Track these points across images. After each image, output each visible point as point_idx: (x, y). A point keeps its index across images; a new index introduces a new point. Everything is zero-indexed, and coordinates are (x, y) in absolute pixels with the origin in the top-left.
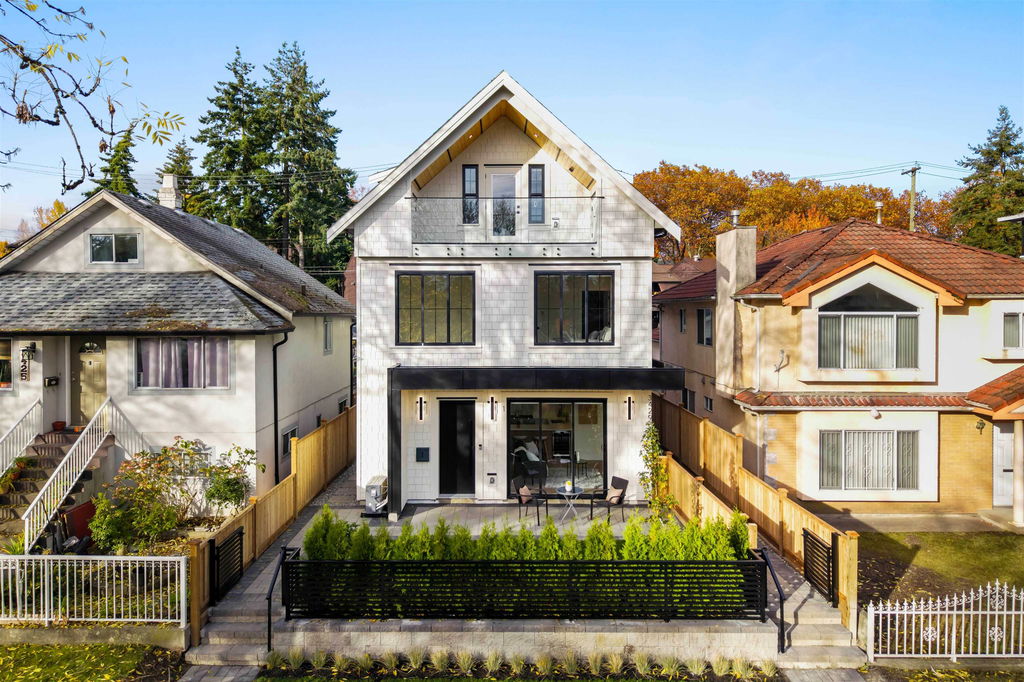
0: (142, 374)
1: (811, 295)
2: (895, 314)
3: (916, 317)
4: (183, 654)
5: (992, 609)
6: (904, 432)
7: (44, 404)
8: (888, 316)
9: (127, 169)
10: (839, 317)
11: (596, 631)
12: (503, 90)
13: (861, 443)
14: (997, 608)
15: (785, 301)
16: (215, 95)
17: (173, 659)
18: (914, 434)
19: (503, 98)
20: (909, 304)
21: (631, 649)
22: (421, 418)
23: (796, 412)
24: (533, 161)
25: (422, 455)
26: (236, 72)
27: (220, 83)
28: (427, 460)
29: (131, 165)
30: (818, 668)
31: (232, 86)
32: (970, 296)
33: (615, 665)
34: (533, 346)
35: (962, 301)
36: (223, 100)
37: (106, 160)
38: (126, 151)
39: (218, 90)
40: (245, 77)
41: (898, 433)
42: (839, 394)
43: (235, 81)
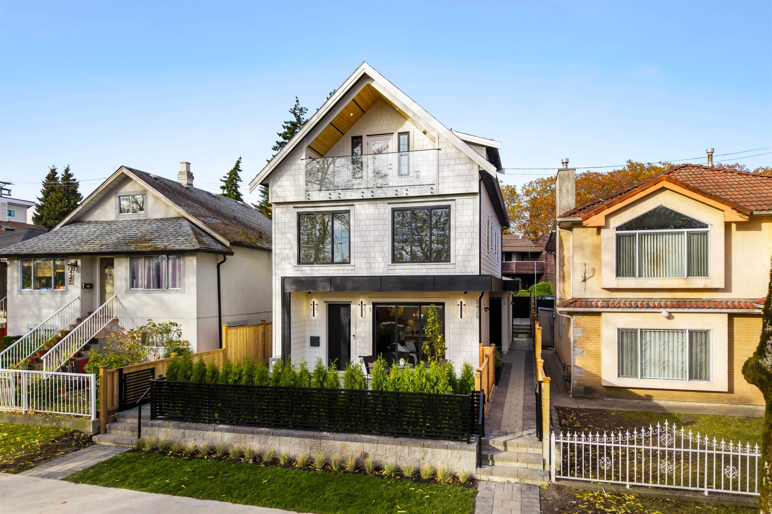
0: (135, 281)
1: (608, 217)
2: (686, 230)
3: (706, 234)
4: (91, 436)
5: (661, 446)
6: (697, 332)
7: (82, 299)
8: (678, 233)
9: (237, 187)
10: (634, 235)
11: (342, 440)
12: (365, 77)
13: (657, 340)
14: (666, 444)
15: (585, 223)
16: (283, 131)
17: (84, 438)
18: (706, 333)
19: (368, 82)
20: (699, 222)
21: (365, 455)
22: (314, 316)
23: (599, 314)
24: (401, 130)
25: (315, 342)
26: (295, 114)
27: (285, 122)
28: (318, 345)
29: (238, 183)
30: (509, 482)
31: (292, 123)
32: (755, 213)
33: (350, 464)
34: (390, 263)
35: (747, 217)
36: (287, 134)
37: (224, 181)
38: (236, 174)
39: (284, 127)
40: (301, 117)
41: (691, 332)
42: (637, 300)
43: (294, 120)
